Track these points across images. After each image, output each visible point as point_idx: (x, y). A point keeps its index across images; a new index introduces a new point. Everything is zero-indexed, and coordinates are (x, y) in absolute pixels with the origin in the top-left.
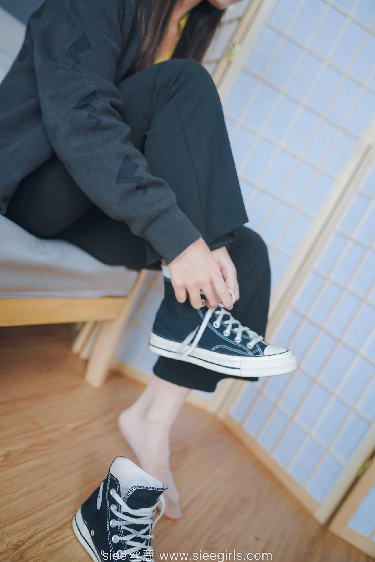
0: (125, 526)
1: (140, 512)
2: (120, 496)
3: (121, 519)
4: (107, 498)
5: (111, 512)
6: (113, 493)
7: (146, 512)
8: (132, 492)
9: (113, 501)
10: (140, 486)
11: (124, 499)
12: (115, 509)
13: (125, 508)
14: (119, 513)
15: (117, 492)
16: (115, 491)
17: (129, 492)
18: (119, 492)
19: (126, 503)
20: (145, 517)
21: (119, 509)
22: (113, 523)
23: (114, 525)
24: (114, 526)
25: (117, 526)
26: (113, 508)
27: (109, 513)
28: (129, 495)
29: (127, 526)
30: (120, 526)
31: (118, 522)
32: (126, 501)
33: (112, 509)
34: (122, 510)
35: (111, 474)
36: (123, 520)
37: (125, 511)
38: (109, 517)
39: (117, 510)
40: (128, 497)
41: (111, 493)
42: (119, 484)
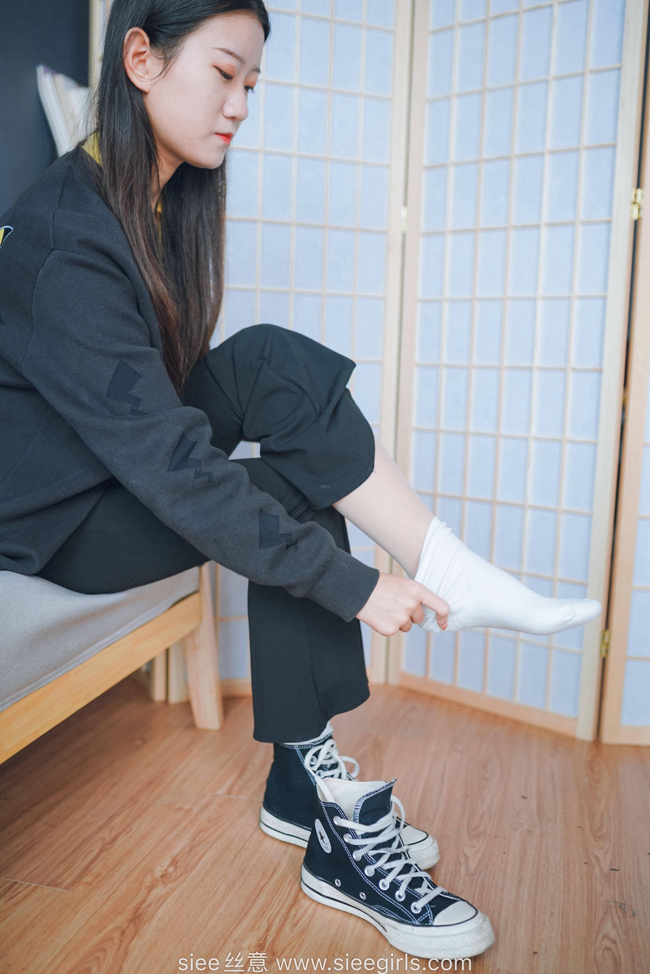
0: (373, 849)
1: (380, 824)
2: (347, 819)
3: (362, 845)
4: (334, 831)
5: (348, 845)
6: (338, 821)
7: (385, 821)
8: (360, 807)
9: (344, 831)
10: (367, 795)
11: (354, 820)
12: (350, 838)
13: (361, 829)
14: (357, 840)
15: (342, 818)
16: (339, 817)
17: (357, 809)
18: (343, 816)
19: (360, 823)
20: (388, 827)
21: (355, 836)
22: (357, 855)
23: (358, 856)
24: (359, 858)
25: (363, 857)
26: (347, 838)
27: (345, 847)
28: (359, 812)
29: (375, 848)
30: (367, 854)
31: (362, 850)
32: (358, 820)
33: (346, 840)
34: (359, 833)
35: (323, 802)
36: (365, 846)
37: (363, 833)
38: (348, 852)
39: (353, 838)
40: (358, 815)
41: (336, 823)
42: (339, 807)
